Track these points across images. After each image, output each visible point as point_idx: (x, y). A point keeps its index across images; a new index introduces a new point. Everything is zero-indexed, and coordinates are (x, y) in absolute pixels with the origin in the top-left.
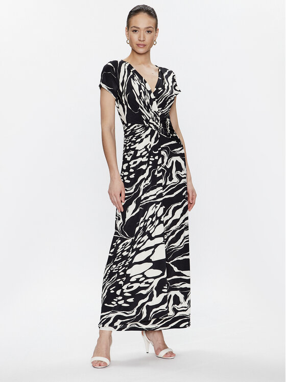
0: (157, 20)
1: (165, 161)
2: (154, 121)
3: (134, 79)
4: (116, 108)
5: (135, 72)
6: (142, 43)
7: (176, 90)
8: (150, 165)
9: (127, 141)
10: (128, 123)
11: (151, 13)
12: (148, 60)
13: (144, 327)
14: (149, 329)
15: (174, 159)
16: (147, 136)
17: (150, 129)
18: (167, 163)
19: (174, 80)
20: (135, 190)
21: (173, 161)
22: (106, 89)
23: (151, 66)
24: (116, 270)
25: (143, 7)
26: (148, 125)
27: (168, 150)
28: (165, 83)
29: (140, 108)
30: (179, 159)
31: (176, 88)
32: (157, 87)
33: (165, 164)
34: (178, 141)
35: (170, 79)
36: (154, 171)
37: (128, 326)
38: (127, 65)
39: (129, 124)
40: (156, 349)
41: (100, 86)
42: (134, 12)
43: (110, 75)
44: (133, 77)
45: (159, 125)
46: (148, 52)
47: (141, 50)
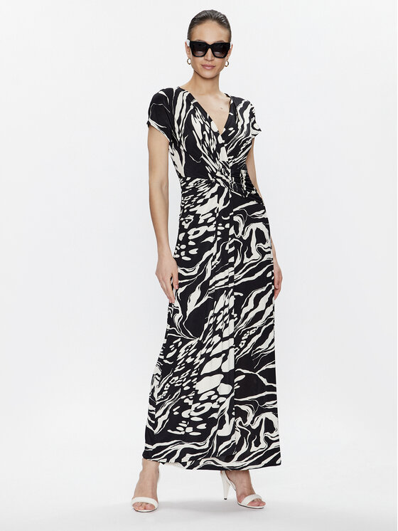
0: (230, 31)
1: (241, 229)
2: (222, 174)
3: (195, 116)
4: (170, 155)
5: (197, 104)
6: (210, 63)
7: (254, 129)
8: (219, 236)
9: (185, 201)
10: (186, 176)
11: (223, 22)
12: (215, 89)
13: (224, 465)
14: (233, 468)
15: (254, 226)
16: (212, 196)
17: (217, 185)
18: (243, 233)
19: (252, 115)
20: (199, 271)
21: (252, 230)
22: (157, 127)
23: (220, 97)
24: (178, 383)
25: (211, 14)
26: (214, 180)
27: (245, 215)
28: (239, 121)
29: (202, 157)
30: (261, 226)
31: (255, 126)
32: (227, 126)
33: (240, 234)
34: (259, 200)
35: (246, 114)
36: (225, 245)
37: (201, 464)
38: (186, 94)
39: (188, 179)
40: (239, 494)
41: (149, 124)
42: (198, 20)
43: (162, 108)
44: (193, 112)
45: (230, 180)
46: (216, 77)
47: (208, 74)
